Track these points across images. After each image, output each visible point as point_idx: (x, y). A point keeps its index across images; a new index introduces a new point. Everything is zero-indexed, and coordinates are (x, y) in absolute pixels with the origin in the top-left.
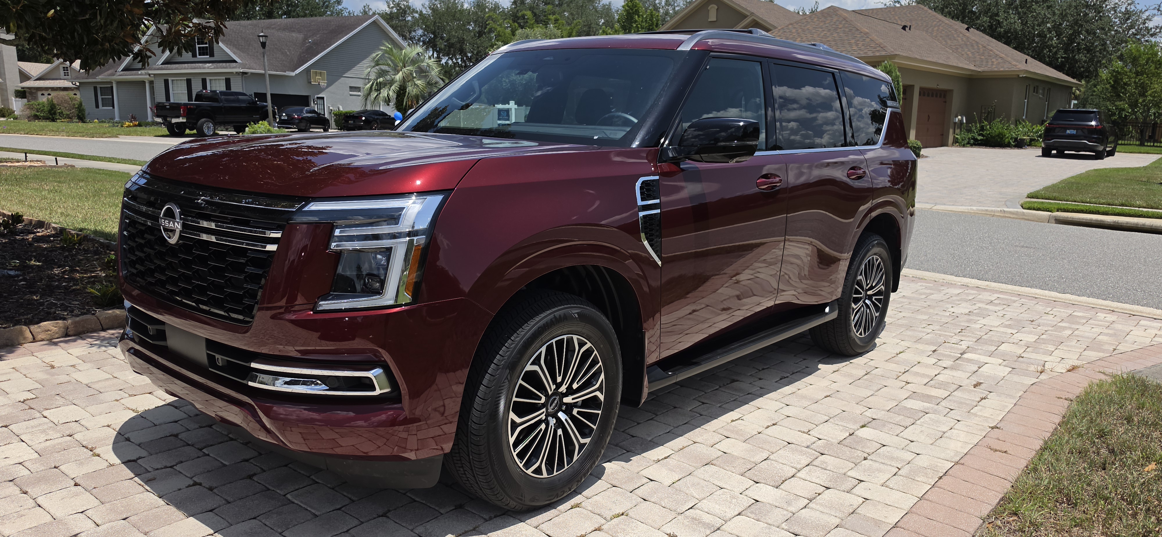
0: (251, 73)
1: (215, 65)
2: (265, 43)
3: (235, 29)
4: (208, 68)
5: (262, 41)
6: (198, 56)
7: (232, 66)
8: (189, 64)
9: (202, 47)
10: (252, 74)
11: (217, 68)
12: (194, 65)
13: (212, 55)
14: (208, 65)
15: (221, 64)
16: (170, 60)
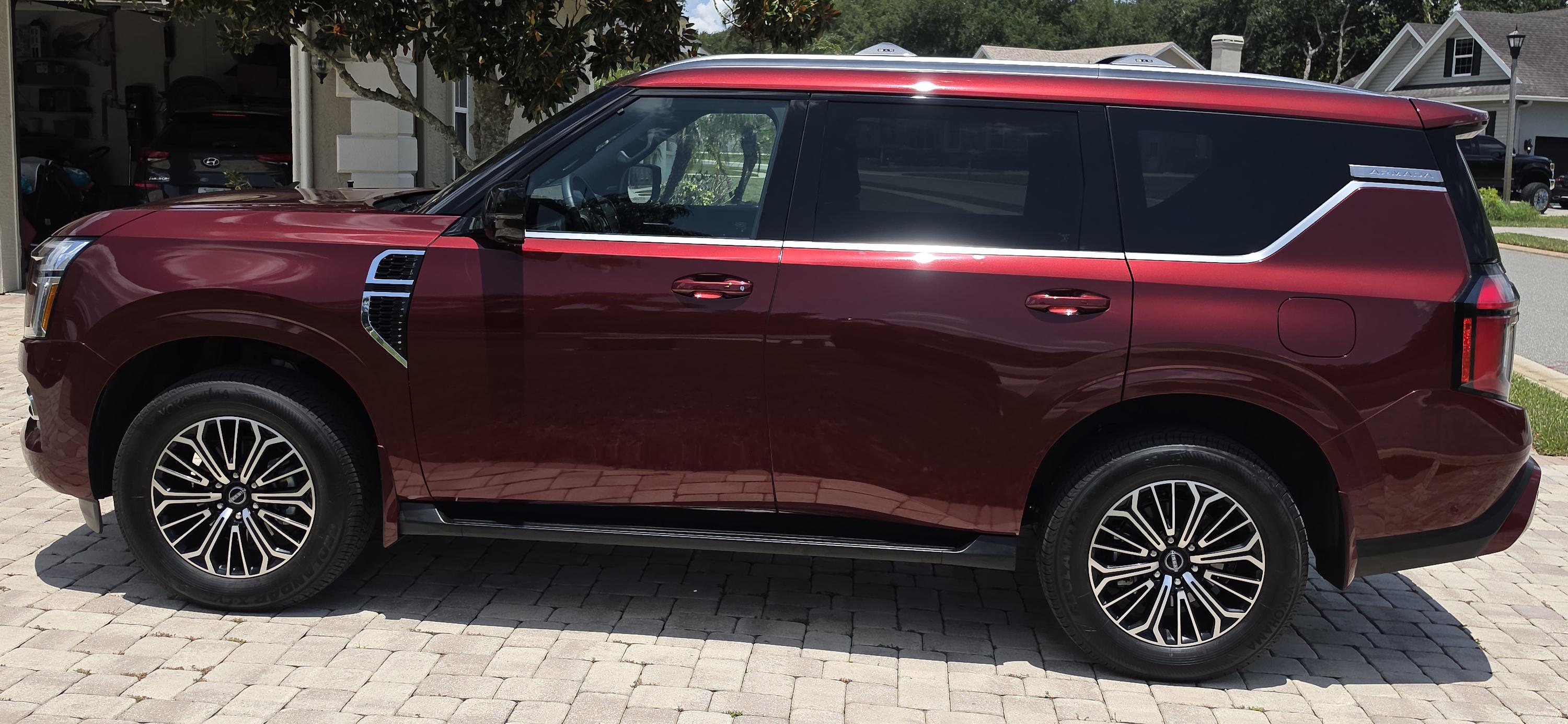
0: (1534, 102)
1: (1475, 88)
2: (1519, 48)
3: (1529, 25)
4: (1462, 94)
5: (1512, 45)
6: (1453, 75)
7: (1501, 91)
8: (1435, 89)
9: (1463, 58)
10: (1536, 103)
11: (1476, 94)
12: (1442, 89)
13: (1476, 72)
14: (1464, 89)
15: (1485, 87)
16: (1409, 82)
